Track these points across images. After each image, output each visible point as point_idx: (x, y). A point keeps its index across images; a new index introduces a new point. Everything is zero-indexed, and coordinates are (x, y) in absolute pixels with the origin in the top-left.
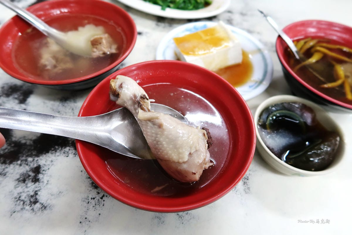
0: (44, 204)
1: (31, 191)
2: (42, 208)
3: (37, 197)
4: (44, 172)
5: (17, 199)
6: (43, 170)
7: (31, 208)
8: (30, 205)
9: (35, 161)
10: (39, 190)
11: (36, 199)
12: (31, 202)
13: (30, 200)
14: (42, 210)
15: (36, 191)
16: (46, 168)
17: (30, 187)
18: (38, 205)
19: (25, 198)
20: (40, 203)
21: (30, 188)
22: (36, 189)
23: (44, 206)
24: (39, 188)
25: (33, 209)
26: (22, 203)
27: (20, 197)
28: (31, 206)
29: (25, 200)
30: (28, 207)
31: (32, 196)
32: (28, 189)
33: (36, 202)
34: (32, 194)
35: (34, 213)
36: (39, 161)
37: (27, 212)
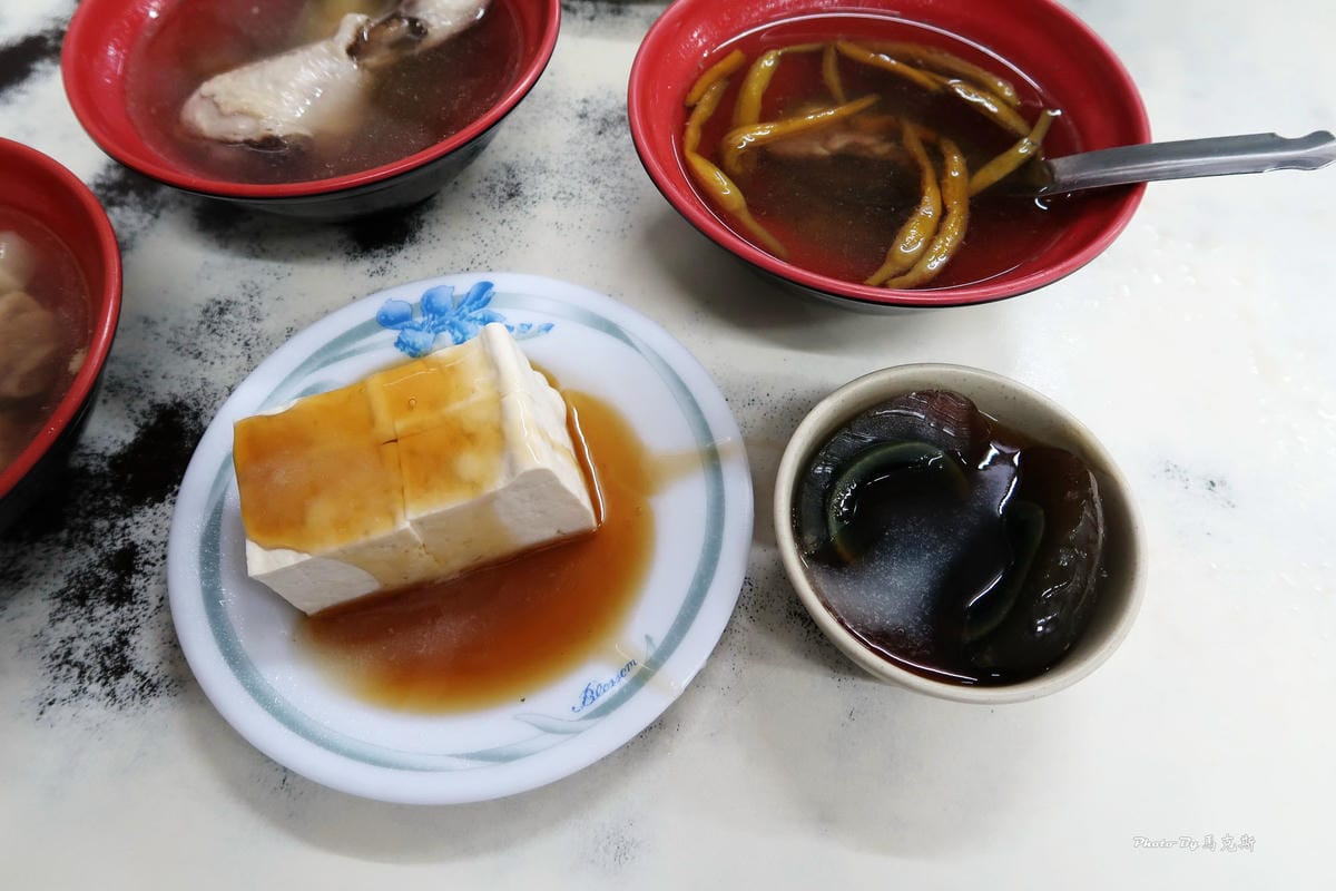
0: (149, 676)
1: (106, 631)
2: (142, 688)
3: (127, 652)
4: (148, 568)
5: (60, 660)
6: (146, 563)
7: (107, 689)
8: (102, 681)
9: (118, 529)
10: (133, 631)
11: (123, 659)
12: (105, 669)
13: (102, 664)
14: (143, 697)
15: (124, 633)
16: (154, 554)
17: (101, 618)
18: (129, 680)
19: (87, 655)
20: (136, 672)
21: (103, 623)
22: (123, 627)
23: (149, 681)
24: (132, 624)
25: (112, 694)
26: (76, 671)
27: (69, 653)
28: (104, 685)
29: (88, 662)
30: (95, 688)
31: (108, 650)
32: (97, 628)
33: (122, 669)
34: (109, 641)
35: (117, 706)
36: (133, 529)
37: (93, 702)
